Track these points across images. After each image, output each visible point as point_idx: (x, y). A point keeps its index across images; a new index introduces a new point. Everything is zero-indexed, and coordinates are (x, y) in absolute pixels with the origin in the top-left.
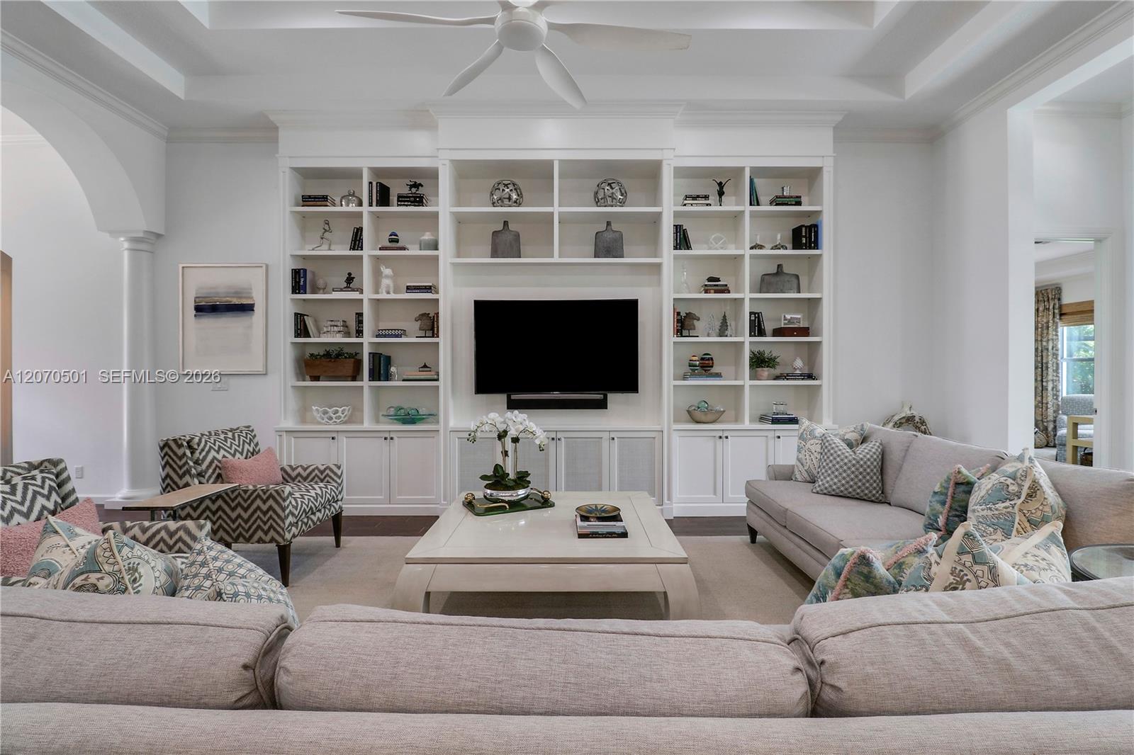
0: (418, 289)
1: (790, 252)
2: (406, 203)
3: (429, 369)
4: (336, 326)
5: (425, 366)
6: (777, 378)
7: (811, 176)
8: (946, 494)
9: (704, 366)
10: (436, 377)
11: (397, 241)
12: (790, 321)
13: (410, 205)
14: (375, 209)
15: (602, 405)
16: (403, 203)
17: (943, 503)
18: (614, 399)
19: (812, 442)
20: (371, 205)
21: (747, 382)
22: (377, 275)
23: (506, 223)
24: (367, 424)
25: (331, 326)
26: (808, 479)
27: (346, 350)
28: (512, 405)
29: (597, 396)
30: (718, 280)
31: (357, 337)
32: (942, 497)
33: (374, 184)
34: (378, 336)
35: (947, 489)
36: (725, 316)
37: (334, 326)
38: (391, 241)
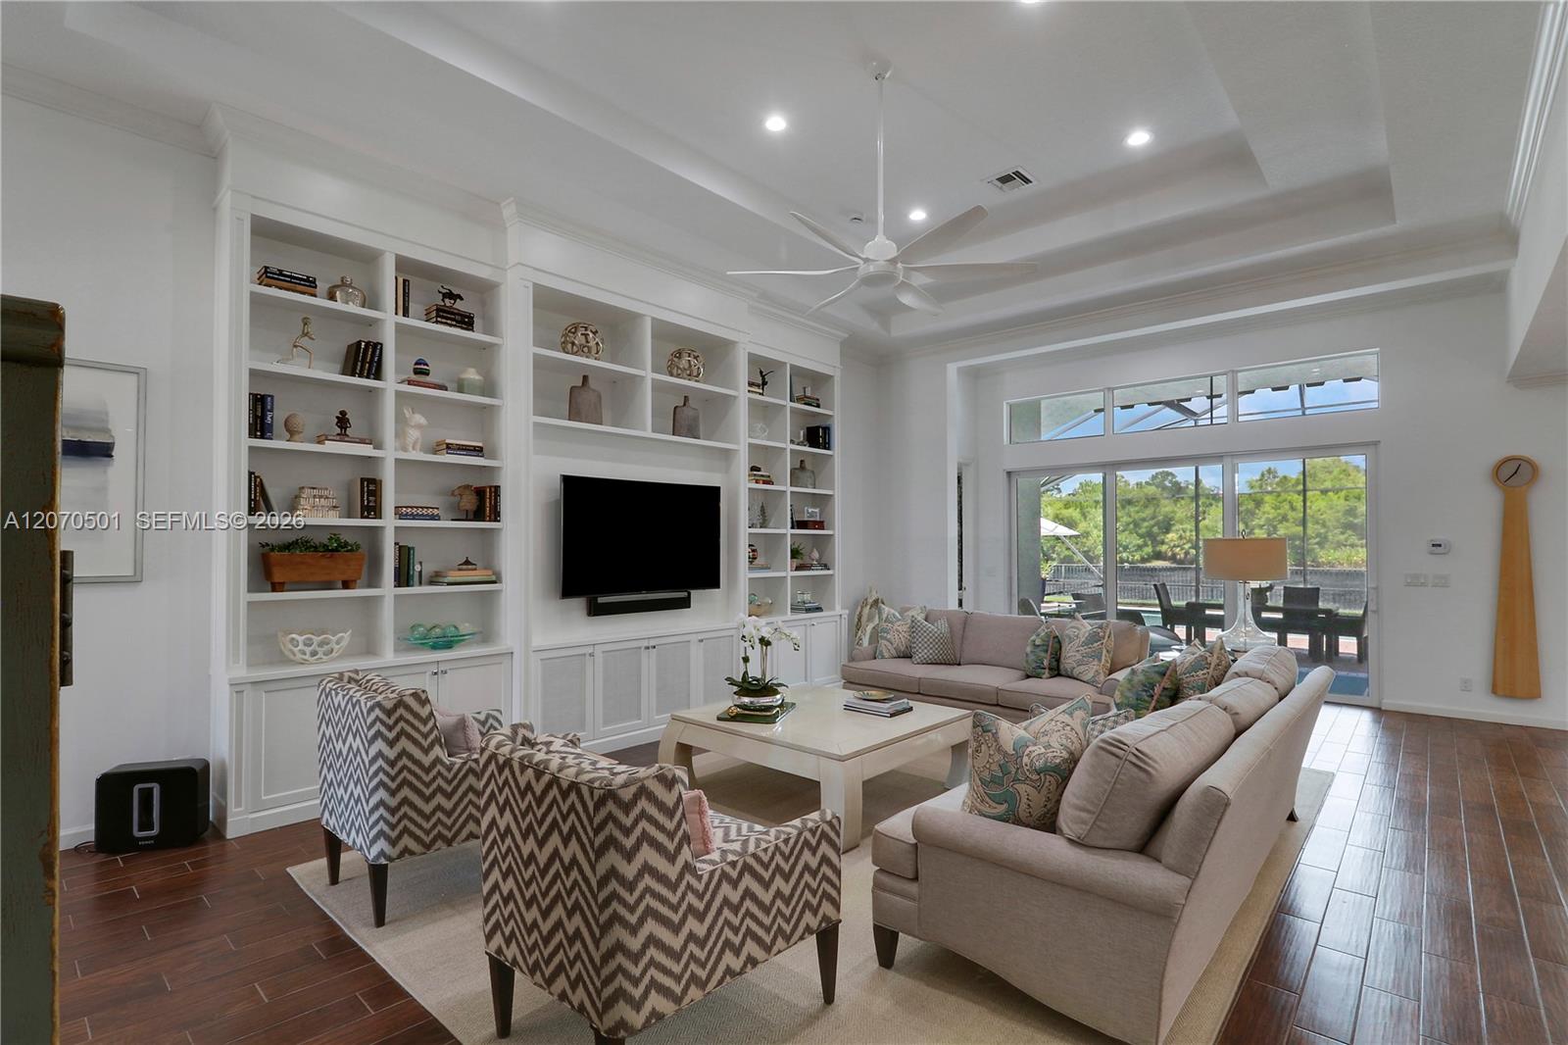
0: (463, 450)
1: (807, 449)
2: (449, 322)
3: (474, 567)
4: (324, 498)
5: (467, 562)
6: (800, 569)
7: (820, 379)
8: (1048, 646)
10: (494, 578)
11: (426, 373)
12: (812, 514)
13: (455, 326)
14: (400, 318)
15: (685, 603)
16: (444, 320)
17: (1047, 651)
18: (697, 596)
19: (898, 623)
20: (395, 312)
21: (789, 573)
22: (401, 420)
23: (585, 378)
24: (390, 657)
25: (315, 496)
26: (895, 654)
27: (344, 540)
28: (595, 610)
29: (683, 594)
30: (760, 470)
31: (362, 517)
32: (1045, 648)
34: (402, 516)
35: (1048, 641)
37: (321, 497)
38: (417, 372)
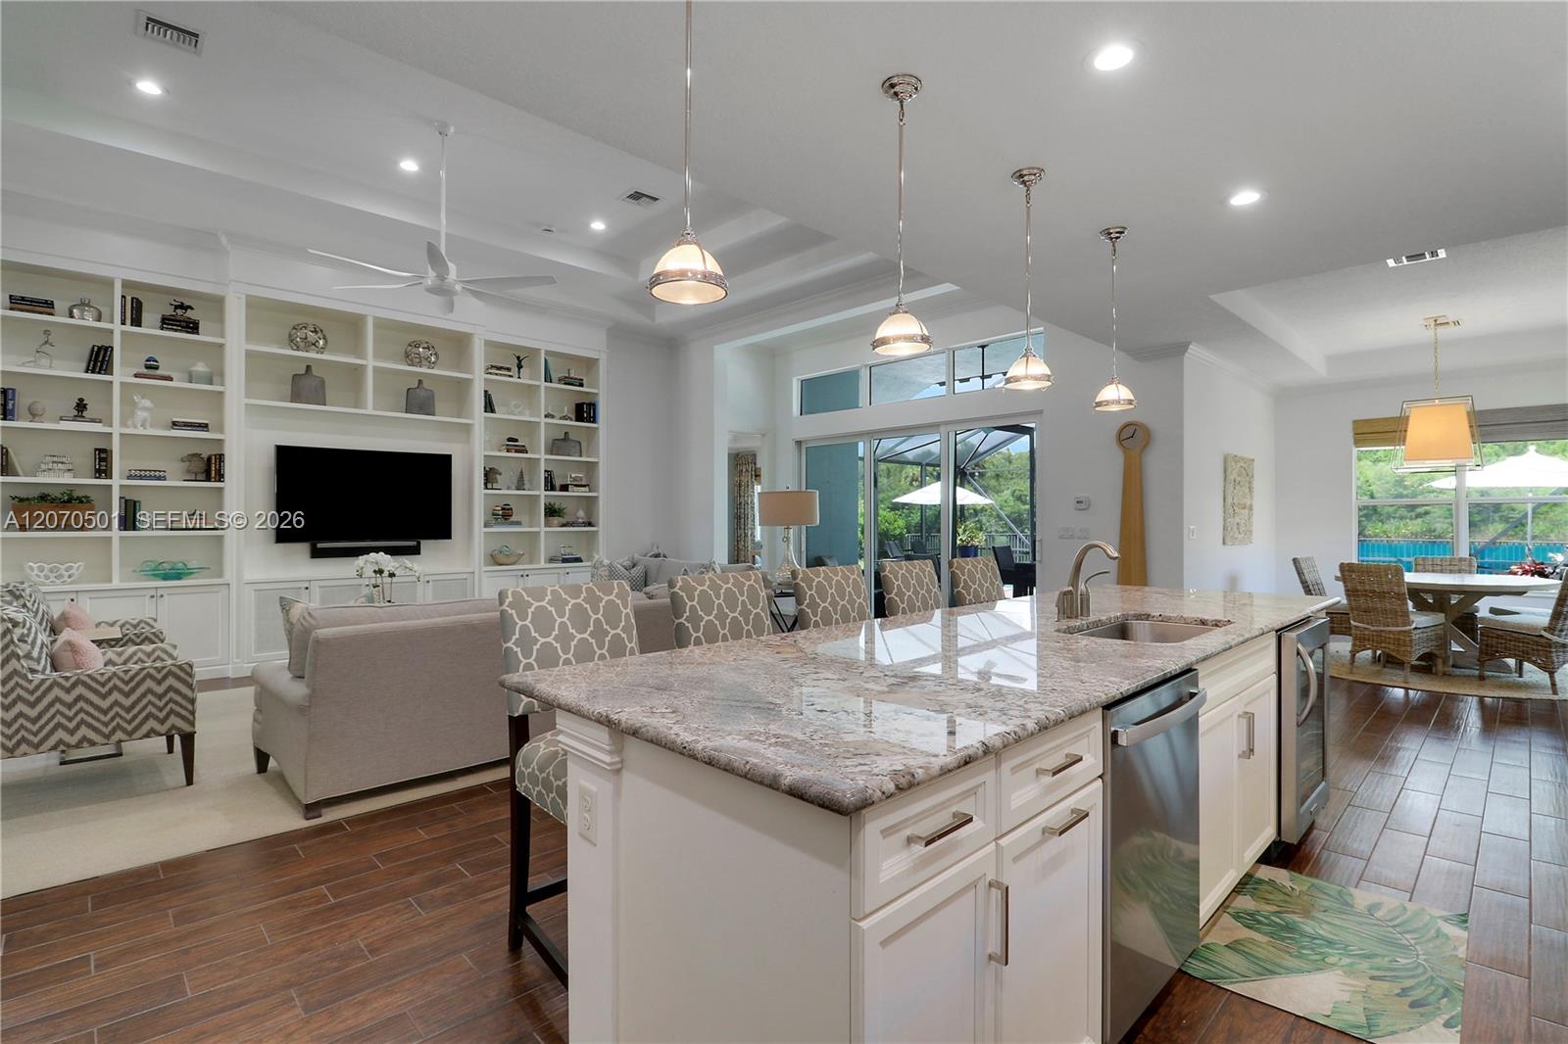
0: (189, 426)
1: (574, 423)
2: (175, 328)
3: (201, 517)
4: (62, 463)
6: (563, 525)
7: (590, 362)
9: (504, 514)
11: (156, 368)
12: (575, 479)
13: (179, 331)
14: (128, 328)
15: (416, 551)
16: (170, 327)
18: (426, 545)
20: (123, 323)
21: (543, 529)
23: (308, 368)
24: (116, 583)
25: (54, 462)
27: (76, 494)
28: (317, 554)
29: (410, 544)
30: (516, 440)
31: (95, 477)
33: (129, 299)
34: (130, 477)
36: (522, 472)
37: (59, 463)
